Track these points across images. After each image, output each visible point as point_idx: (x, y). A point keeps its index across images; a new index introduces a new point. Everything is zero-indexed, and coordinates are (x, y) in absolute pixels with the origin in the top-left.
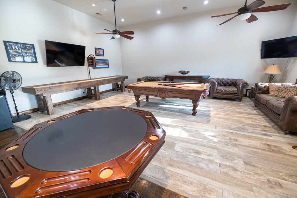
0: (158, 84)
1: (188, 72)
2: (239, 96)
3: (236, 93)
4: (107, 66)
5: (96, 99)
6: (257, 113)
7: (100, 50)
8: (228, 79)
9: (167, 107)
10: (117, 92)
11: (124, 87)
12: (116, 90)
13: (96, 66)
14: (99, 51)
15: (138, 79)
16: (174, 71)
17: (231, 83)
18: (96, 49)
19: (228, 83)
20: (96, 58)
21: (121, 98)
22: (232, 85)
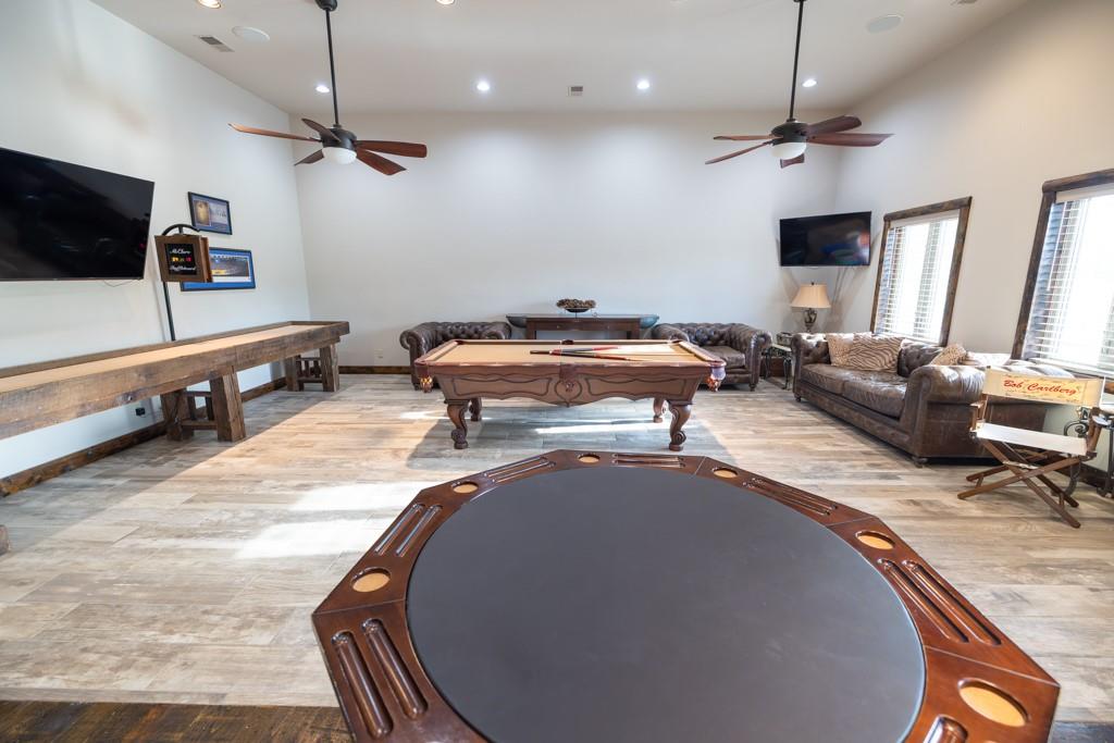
0: (532, 353)
1: (591, 304)
2: (750, 375)
3: (743, 367)
4: (247, 279)
5: (227, 436)
6: (817, 420)
7: (213, 206)
8: (708, 326)
9: (568, 435)
10: (299, 394)
11: (335, 368)
12: (296, 385)
13: (210, 280)
14: (210, 212)
15: (404, 333)
16: (541, 300)
17: (717, 336)
18: (194, 198)
19: (709, 338)
20: (211, 244)
21: (346, 419)
22: (722, 342)
